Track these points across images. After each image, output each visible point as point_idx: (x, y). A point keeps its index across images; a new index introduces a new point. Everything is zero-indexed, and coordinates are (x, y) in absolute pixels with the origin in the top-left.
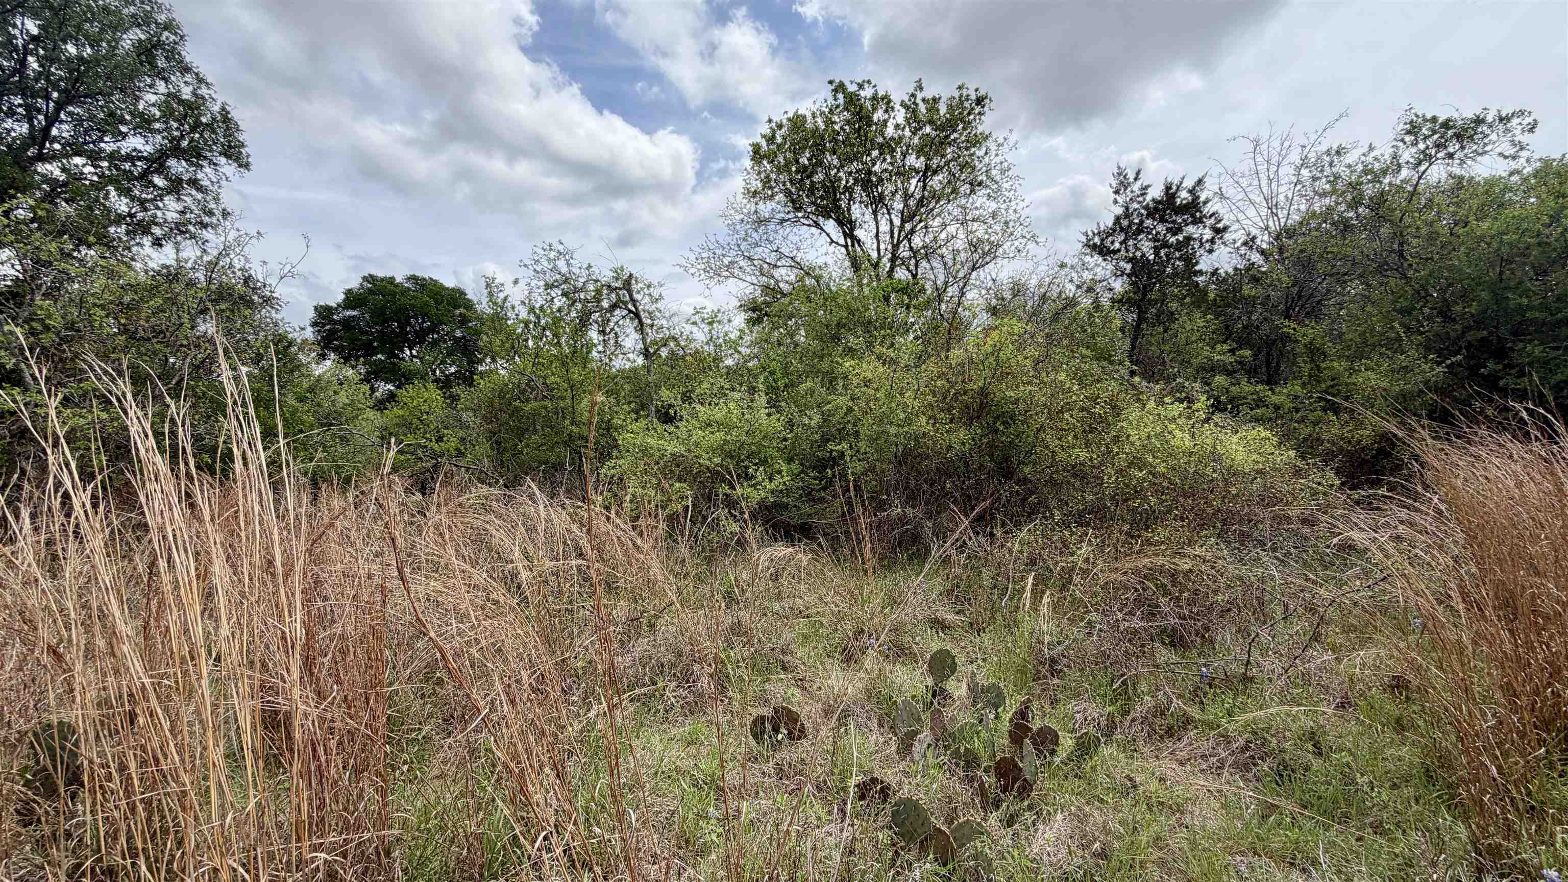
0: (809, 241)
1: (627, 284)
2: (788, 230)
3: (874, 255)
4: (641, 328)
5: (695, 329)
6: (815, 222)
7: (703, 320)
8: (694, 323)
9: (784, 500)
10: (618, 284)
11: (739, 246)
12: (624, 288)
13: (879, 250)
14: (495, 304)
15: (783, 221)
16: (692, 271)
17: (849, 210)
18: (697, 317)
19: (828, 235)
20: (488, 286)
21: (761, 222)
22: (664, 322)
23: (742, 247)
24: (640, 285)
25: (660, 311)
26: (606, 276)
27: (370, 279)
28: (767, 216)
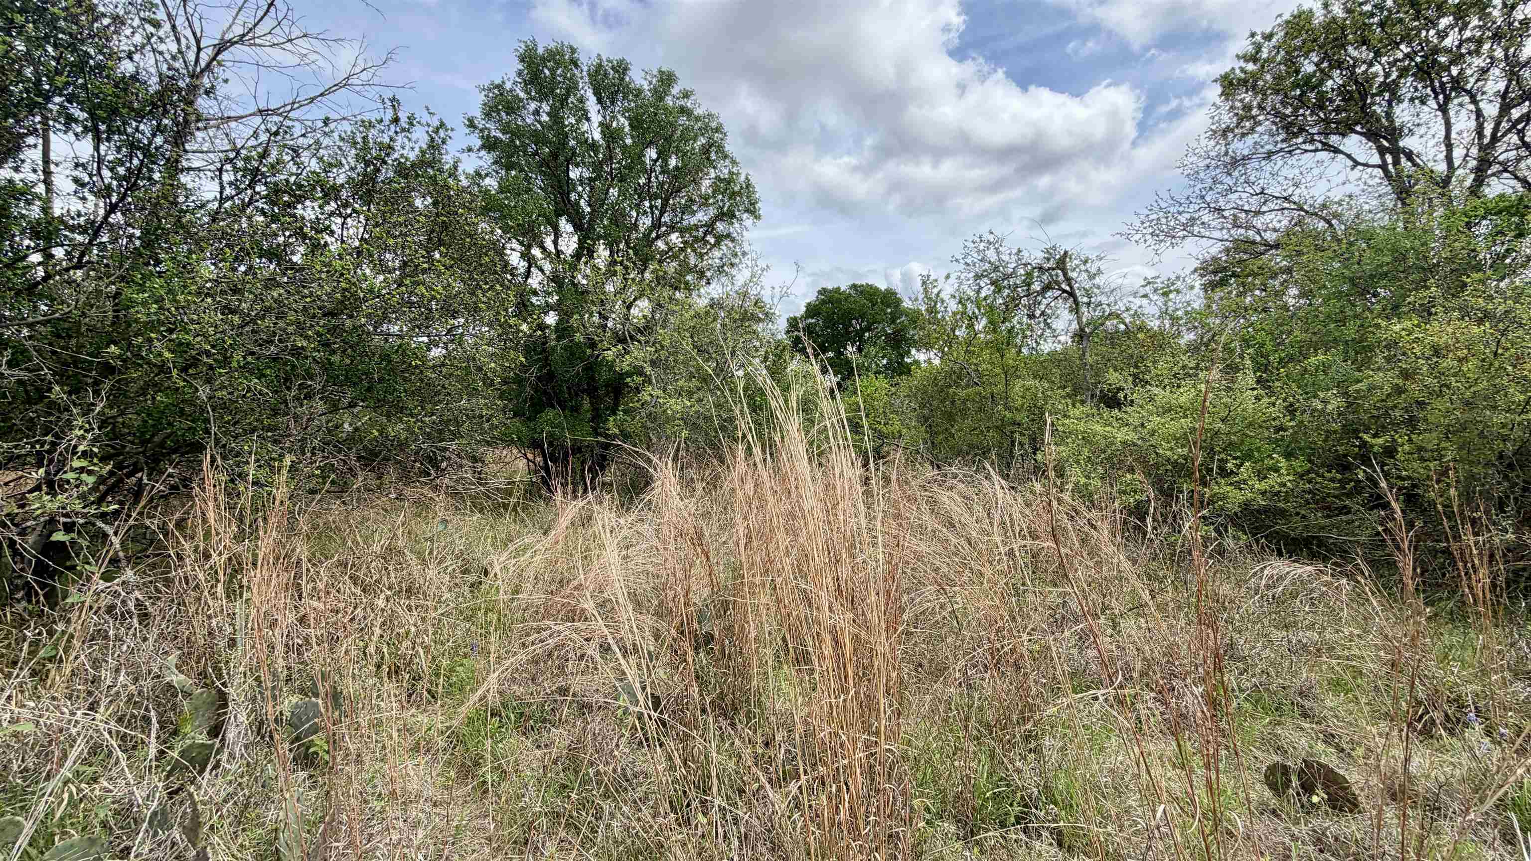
0: (1316, 172)
1: (1061, 264)
2: (1280, 163)
3: (1441, 168)
4: (1076, 309)
5: (1145, 302)
6: (1324, 144)
7: (1156, 290)
8: (1145, 296)
9: (1281, 505)
10: (1051, 264)
11: (1203, 197)
12: (1057, 268)
13: (1449, 159)
14: (930, 299)
15: (1269, 155)
16: (1137, 237)
17: (1389, 115)
18: (1147, 288)
19: (1349, 156)
20: (924, 283)
21: (1235, 162)
22: (1104, 299)
23: (1208, 198)
24: (1076, 262)
25: (1099, 287)
26: (1036, 256)
27: (823, 292)
28: (1246, 152)
